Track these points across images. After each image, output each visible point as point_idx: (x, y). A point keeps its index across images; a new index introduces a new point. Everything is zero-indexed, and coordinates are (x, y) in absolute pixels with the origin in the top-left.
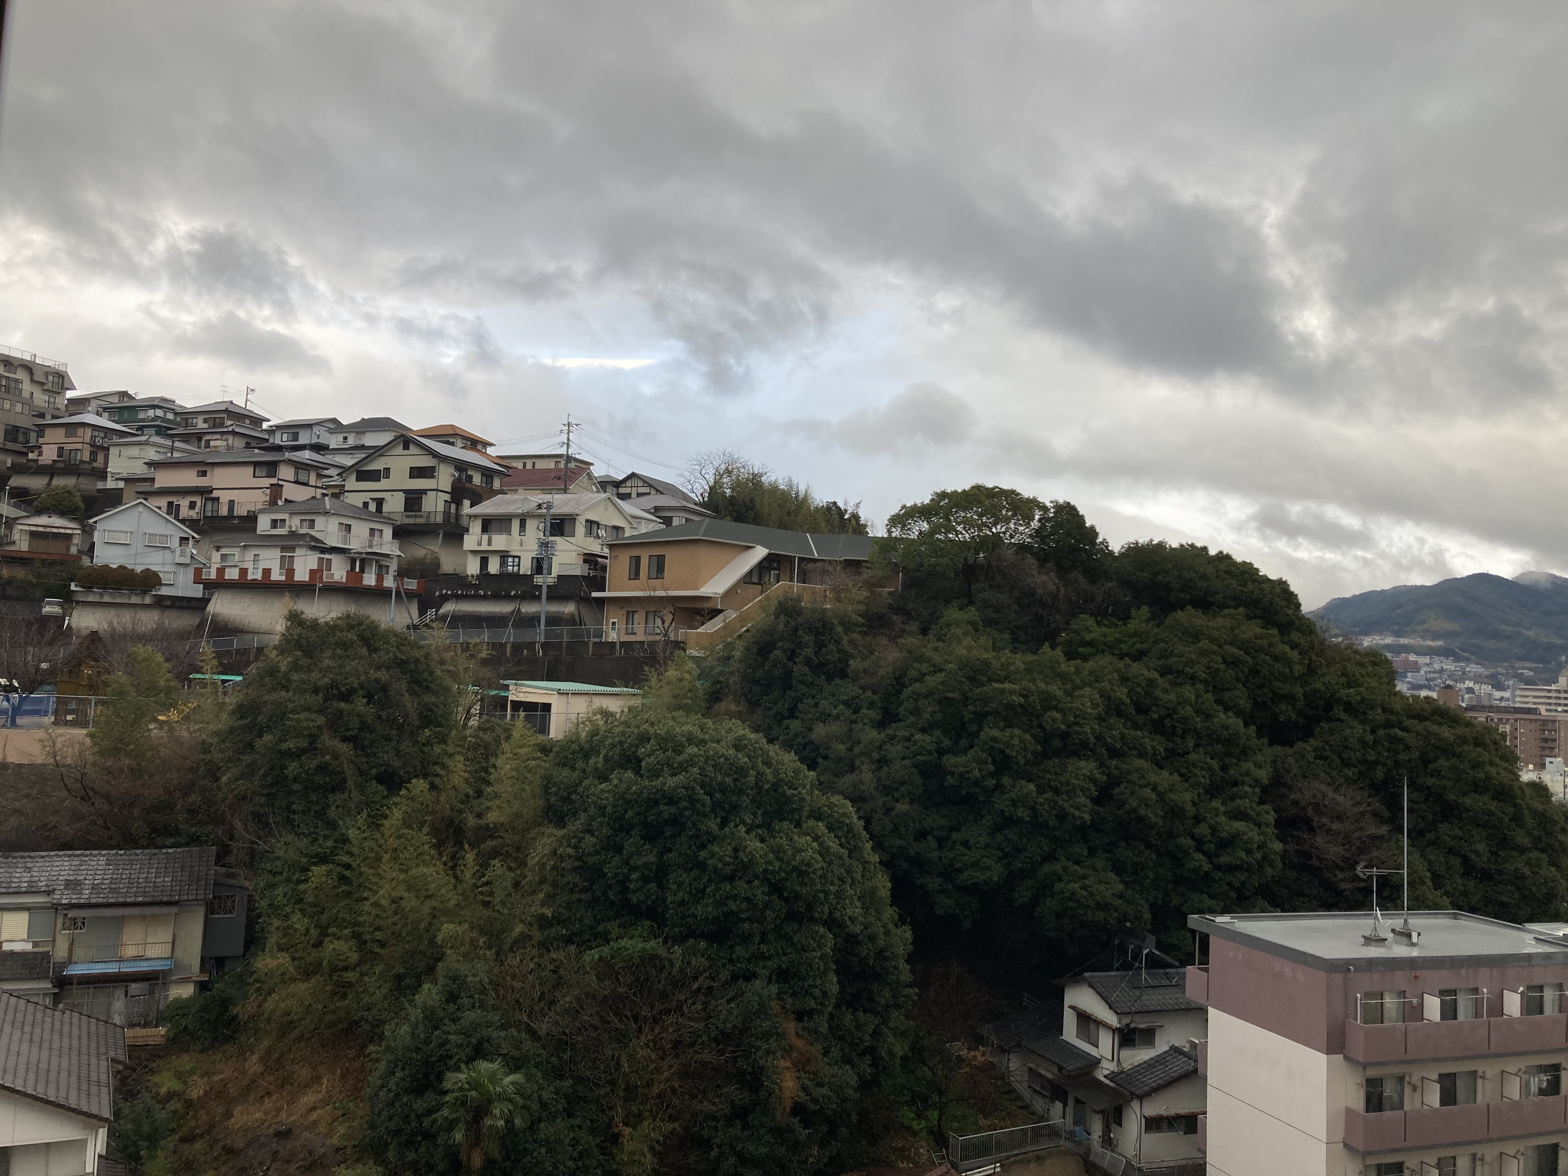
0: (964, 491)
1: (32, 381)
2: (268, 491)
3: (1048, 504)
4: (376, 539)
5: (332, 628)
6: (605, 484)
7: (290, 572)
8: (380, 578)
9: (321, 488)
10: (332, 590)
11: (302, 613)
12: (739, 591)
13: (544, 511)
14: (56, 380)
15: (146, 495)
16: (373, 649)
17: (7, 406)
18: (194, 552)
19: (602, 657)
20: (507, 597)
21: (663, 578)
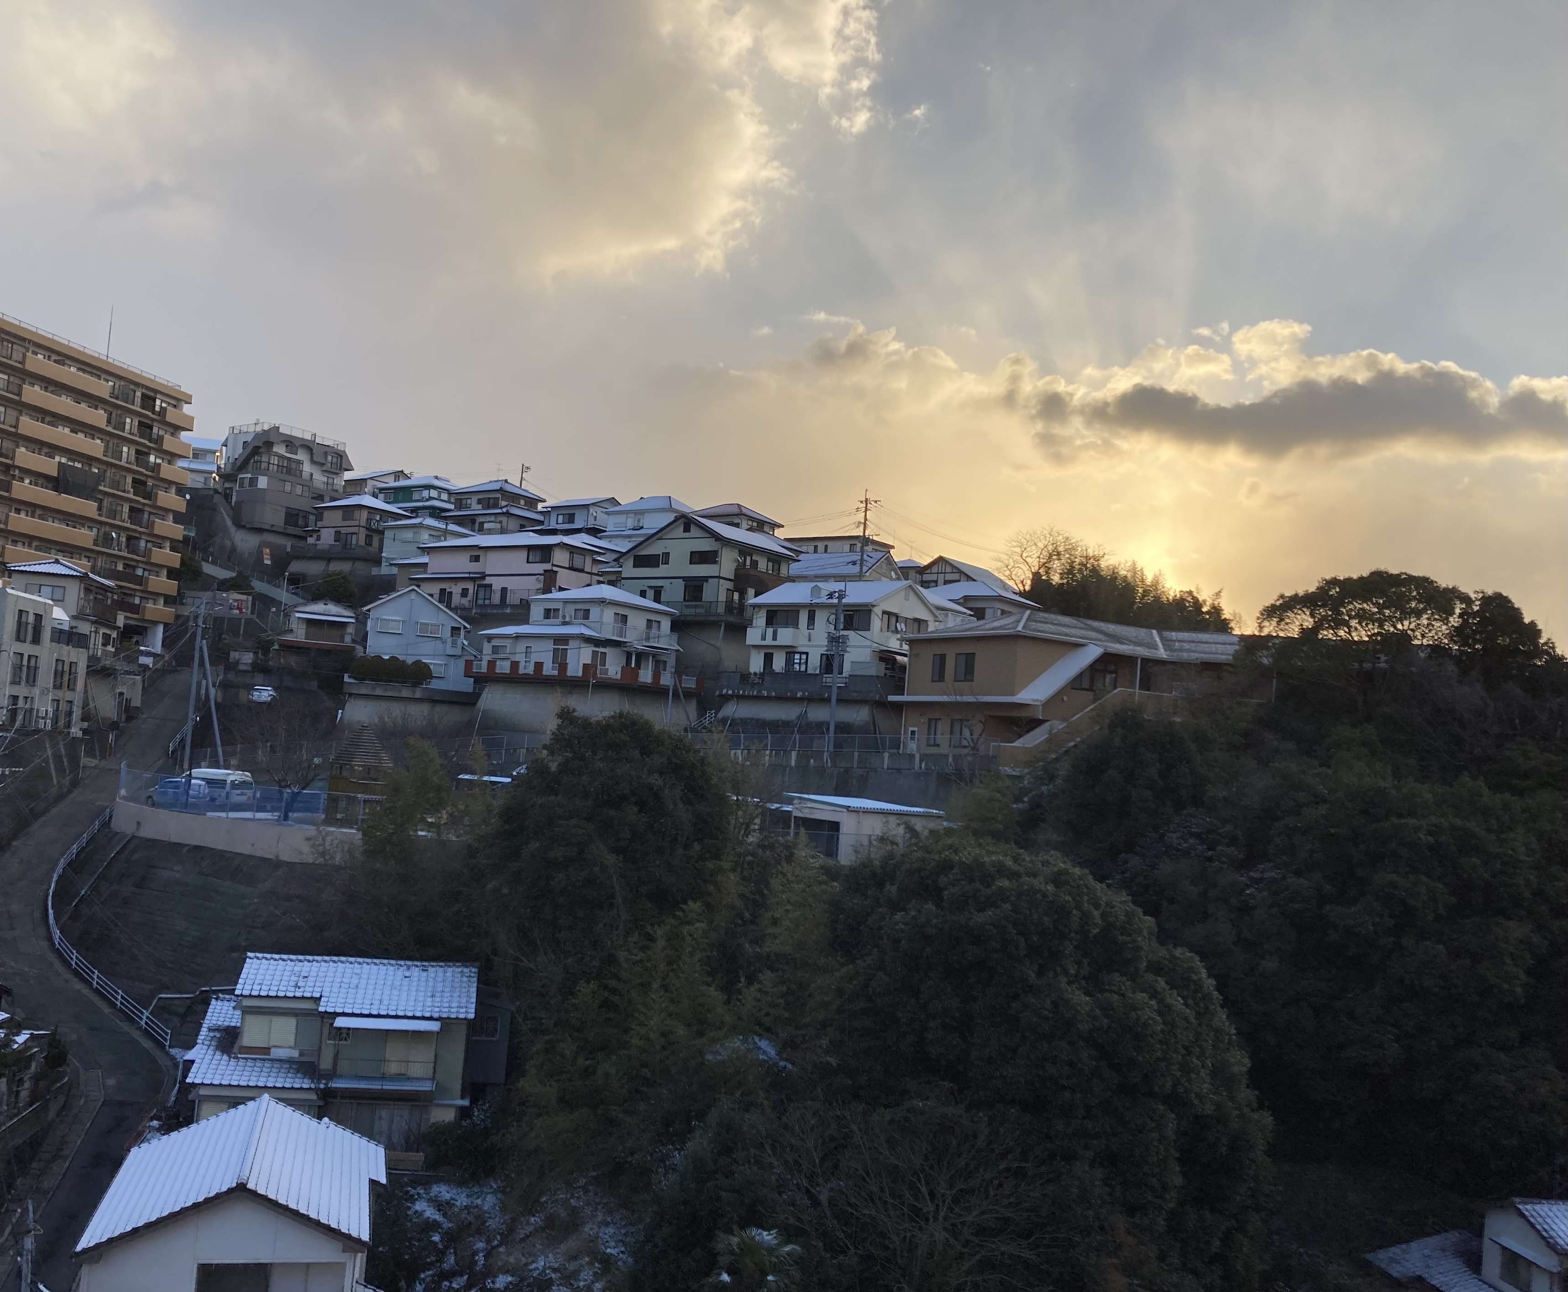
0: (1361, 578)
1: (313, 462)
2: (542, 577)
3: (1473, 596)
4: (654, 631)
5: (605, 727)
6: (907, 571)
7: (563, 667)
8: (656, 675)
9: (597, 575)
10: (606, 686)
11: (574, 710)
12: (1065, 698)
13: (836, 601)
14: (335, 460)
15: (418, 582)
16: (646, 752)
17: (288, 488)
18: (466, 643)
19: (899, 770)
20: (793, 699)
21: (972, 681)
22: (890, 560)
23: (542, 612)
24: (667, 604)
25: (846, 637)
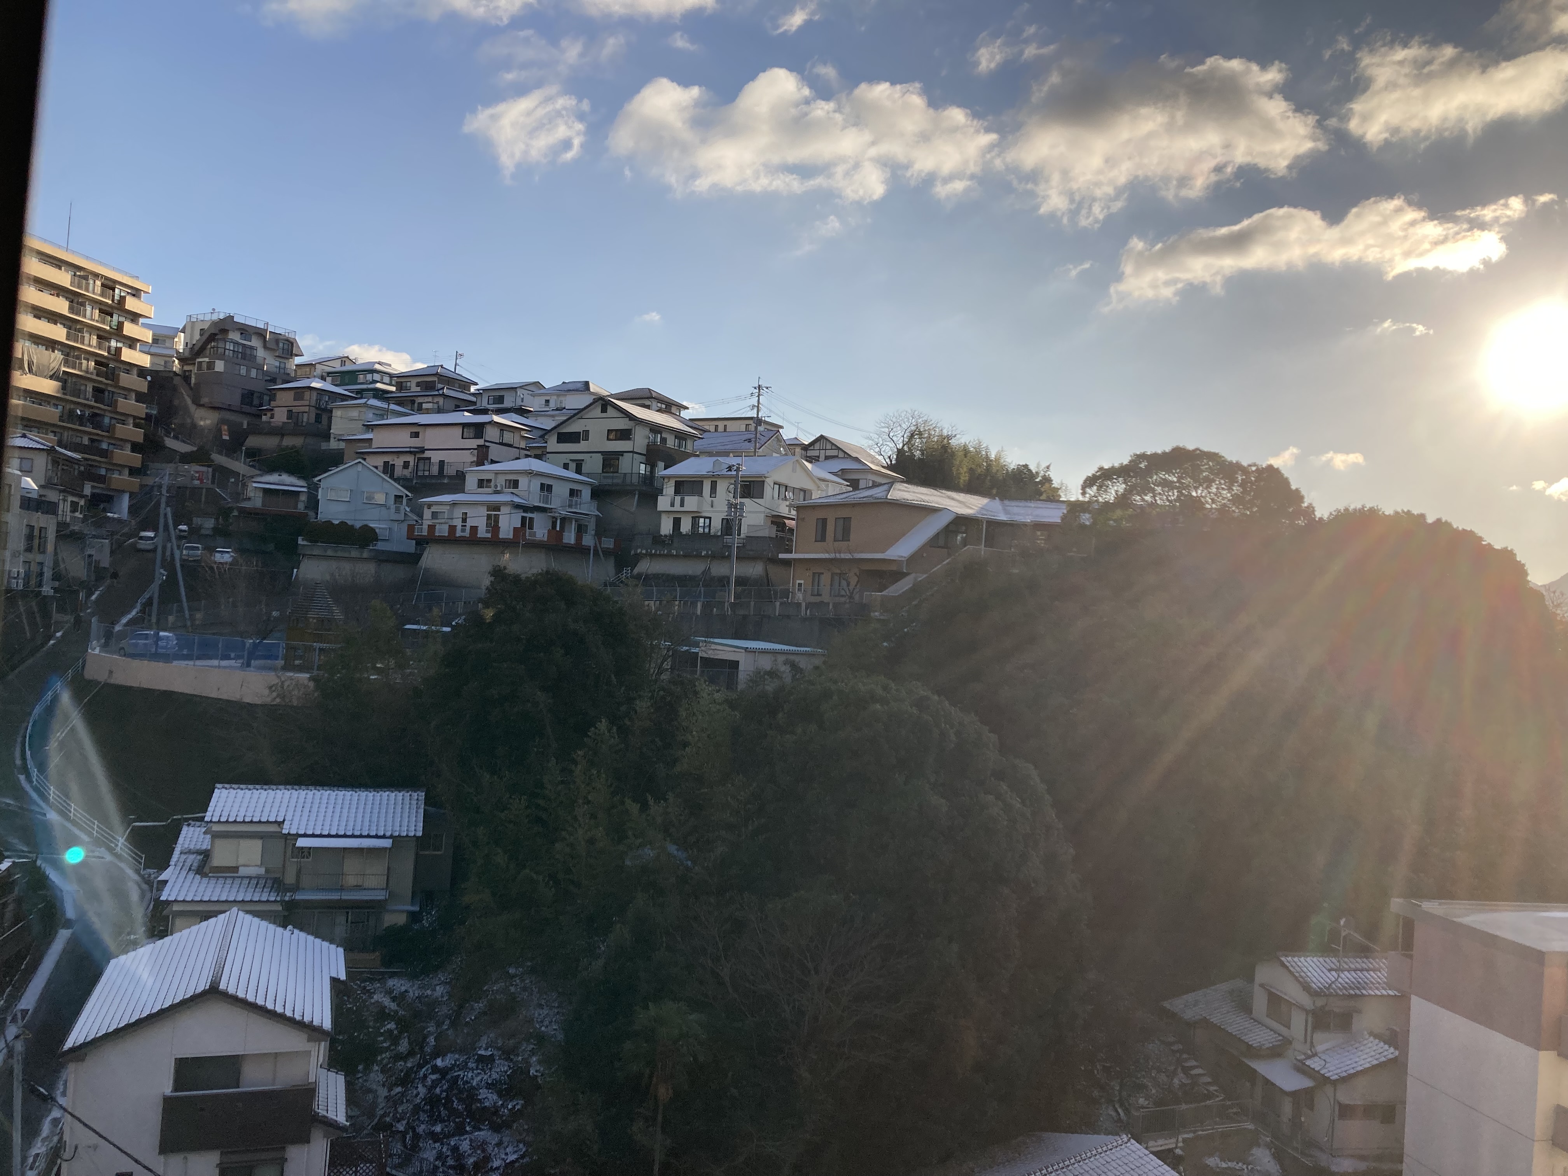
1: (265, 347)
2: (475, 452)
3: (1251, 468)
4: (576, 499)
6: (794, 445)
7: (496, 530)
8: (579, 537)
9: (524, 449)
10: (534, 547)
11: (505, 567)
12: (925, 555)
13: (734, 473)
14: (286, 347)
15: (364, 455)
16: (570, 603)
17: (243, 371)
18: (408, 509)
19: (788, 617)
20: (699, 556)
21: (849, 540)
22: (780, 439)
23: (477, 481)
24: (588, 475)
25: (742, 504)
